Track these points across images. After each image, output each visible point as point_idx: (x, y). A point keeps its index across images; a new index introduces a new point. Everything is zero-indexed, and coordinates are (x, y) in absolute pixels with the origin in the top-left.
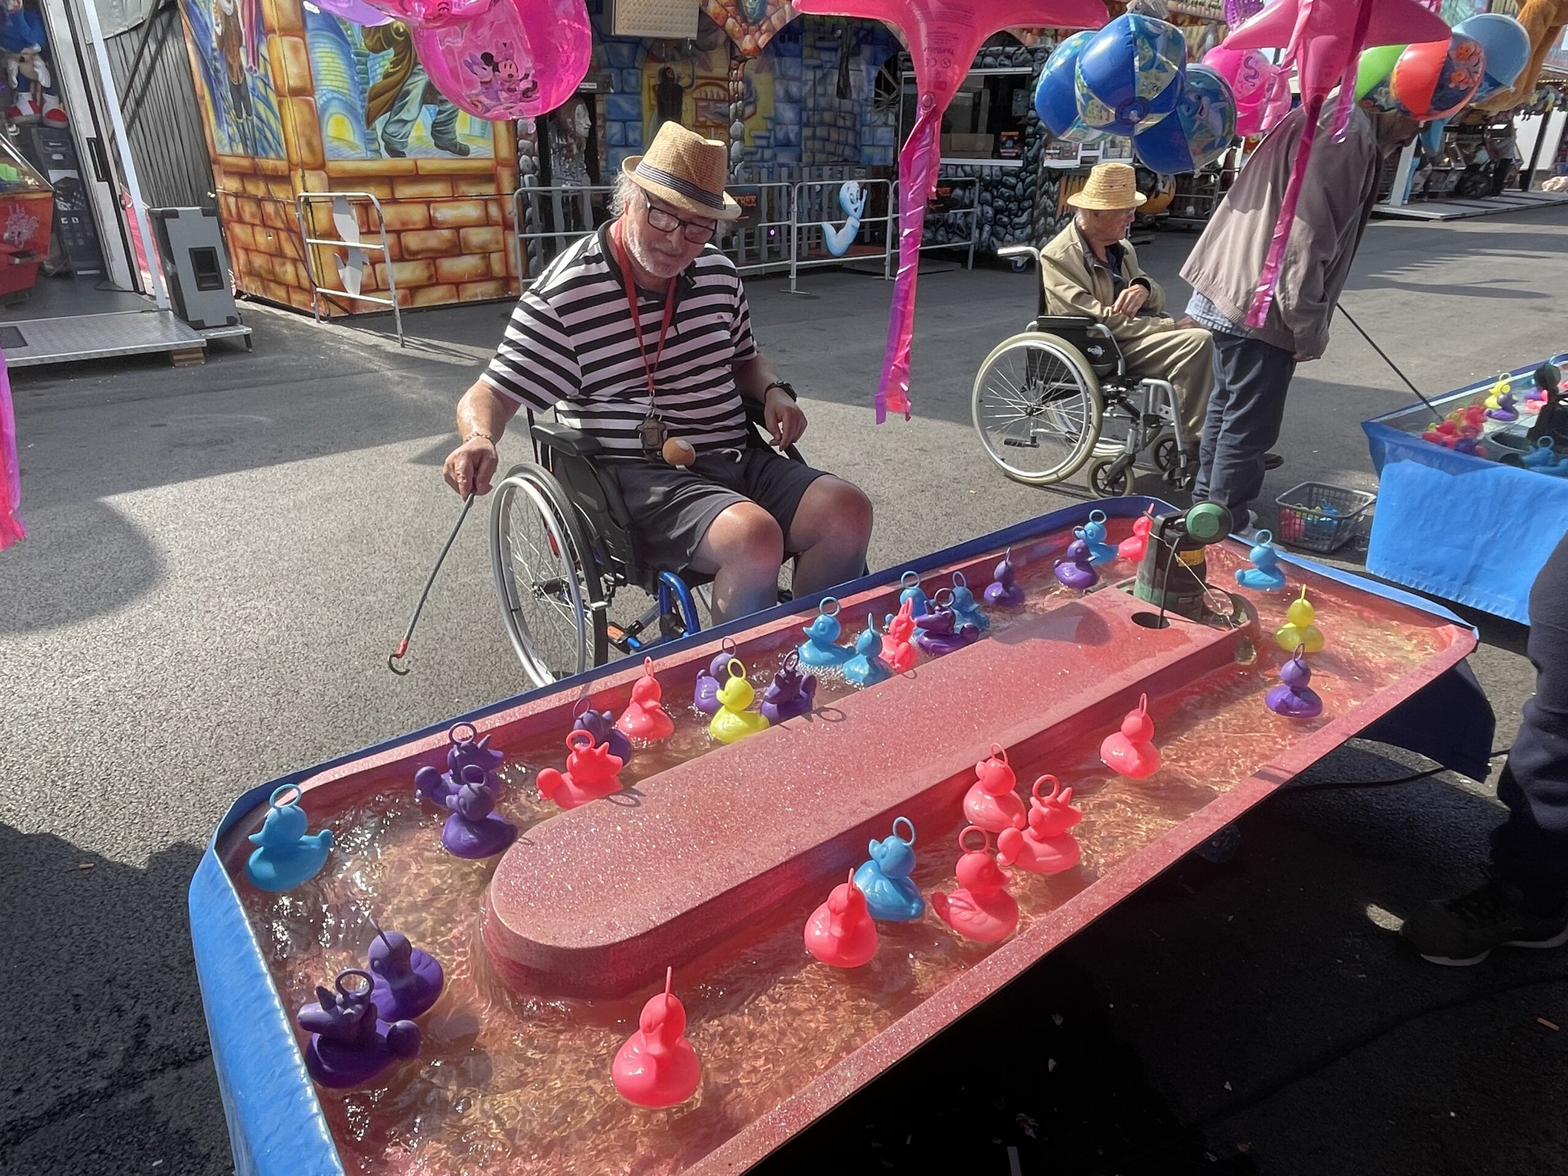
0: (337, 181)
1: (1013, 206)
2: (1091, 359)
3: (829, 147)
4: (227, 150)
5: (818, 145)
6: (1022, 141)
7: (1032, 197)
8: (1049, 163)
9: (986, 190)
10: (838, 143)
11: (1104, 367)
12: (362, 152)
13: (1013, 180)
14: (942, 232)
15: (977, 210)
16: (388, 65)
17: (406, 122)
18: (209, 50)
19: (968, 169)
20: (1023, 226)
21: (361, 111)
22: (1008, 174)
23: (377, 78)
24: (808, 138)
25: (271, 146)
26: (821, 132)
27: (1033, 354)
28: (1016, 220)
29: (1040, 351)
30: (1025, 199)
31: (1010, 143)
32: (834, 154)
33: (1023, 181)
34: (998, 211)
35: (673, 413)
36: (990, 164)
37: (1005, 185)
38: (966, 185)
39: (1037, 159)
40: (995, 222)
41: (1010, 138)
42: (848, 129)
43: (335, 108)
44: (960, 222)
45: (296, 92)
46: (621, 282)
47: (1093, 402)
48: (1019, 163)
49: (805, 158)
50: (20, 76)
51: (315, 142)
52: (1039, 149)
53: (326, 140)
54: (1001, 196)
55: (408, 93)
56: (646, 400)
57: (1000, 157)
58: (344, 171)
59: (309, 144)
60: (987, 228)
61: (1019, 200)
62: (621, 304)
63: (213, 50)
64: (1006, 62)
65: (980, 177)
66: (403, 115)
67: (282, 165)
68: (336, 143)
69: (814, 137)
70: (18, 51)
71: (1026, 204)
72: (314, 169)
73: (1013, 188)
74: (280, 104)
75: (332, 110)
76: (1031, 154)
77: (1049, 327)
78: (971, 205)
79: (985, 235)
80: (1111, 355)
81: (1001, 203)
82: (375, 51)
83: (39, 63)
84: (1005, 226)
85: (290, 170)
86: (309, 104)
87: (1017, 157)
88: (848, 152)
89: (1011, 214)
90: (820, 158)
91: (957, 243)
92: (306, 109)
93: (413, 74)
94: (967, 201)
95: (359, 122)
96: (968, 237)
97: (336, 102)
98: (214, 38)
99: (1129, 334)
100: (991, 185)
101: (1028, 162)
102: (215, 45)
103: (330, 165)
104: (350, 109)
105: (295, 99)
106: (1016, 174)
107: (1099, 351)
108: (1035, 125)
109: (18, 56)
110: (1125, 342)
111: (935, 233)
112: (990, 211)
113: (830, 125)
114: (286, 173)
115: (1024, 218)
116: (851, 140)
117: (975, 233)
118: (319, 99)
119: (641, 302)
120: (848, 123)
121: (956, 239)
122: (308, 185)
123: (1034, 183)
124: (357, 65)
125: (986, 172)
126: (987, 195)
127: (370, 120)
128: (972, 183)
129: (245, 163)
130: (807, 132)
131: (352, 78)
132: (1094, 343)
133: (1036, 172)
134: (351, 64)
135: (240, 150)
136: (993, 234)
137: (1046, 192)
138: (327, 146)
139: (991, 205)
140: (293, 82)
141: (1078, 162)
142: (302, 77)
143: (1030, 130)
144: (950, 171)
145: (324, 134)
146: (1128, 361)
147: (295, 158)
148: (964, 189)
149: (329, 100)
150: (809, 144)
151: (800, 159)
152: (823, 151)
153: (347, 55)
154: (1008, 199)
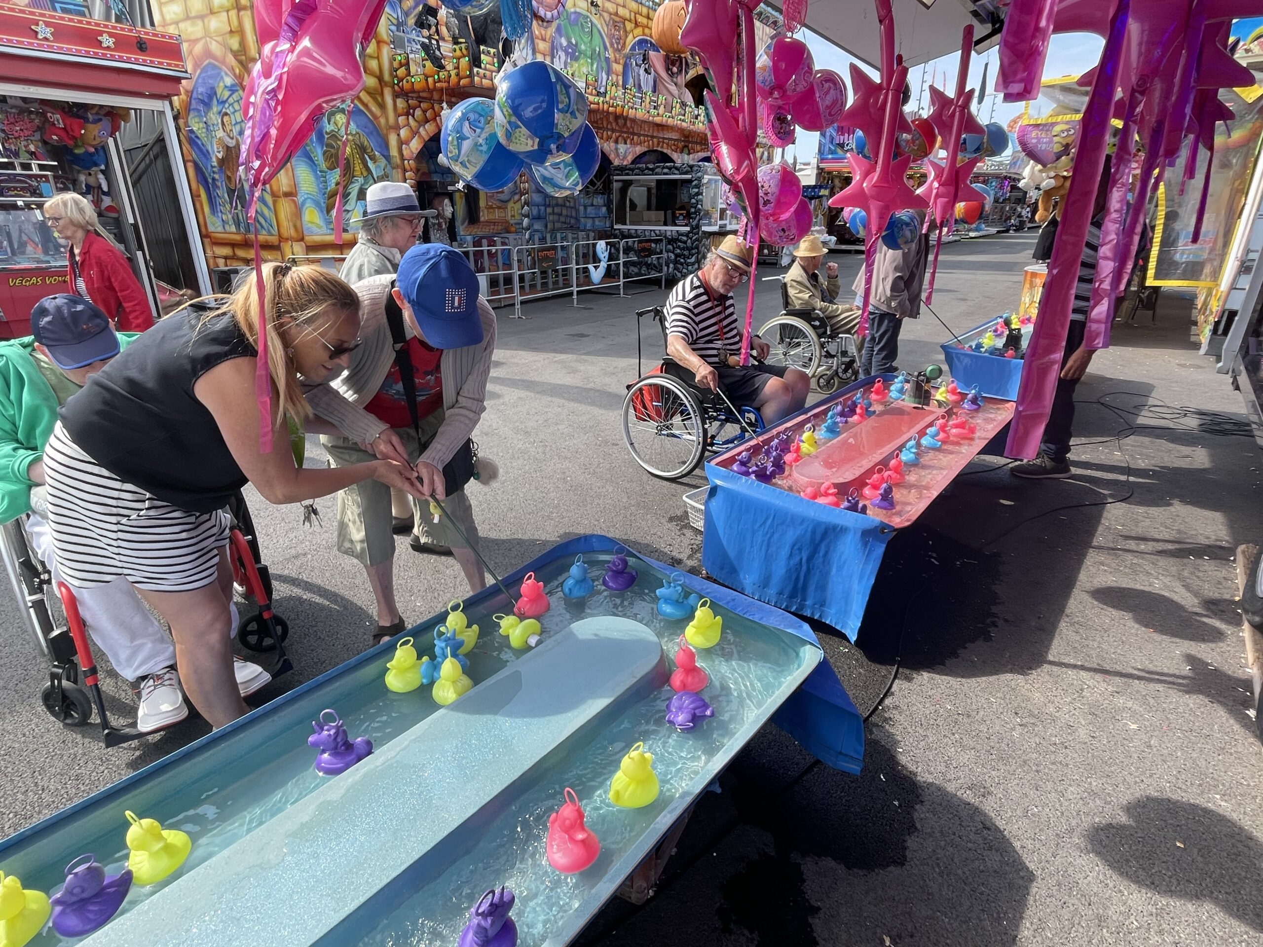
0: (313, 248)
1: (686, 253)
2: (814, 327)
3: (562, 219)
4: (220, 229)
5: (556, 217)
6: (688, 216)
7: (697, 247)
8: (704, 228)
9: (669, 244)
10: (567, 216)
11: (821, 331)
12: (324, 230)
13: (685, 238)
14: (644, 268)
15: (665, 255)
16: (338, 178)
17: (348, 211)
18: (209, 167)
19: (657, 232)
20: (693, 264)
21: (323, 205)
22: (682, 235)
23: (332, 185)
24: (550, 214)
25: (262, 227)
26: (557, 210)
27: (783, 327)
28: (689, 261)
29: (788, 324)
30: (693, 249)
31: (681, 218)
32: (565, 223)
33: (691, 239)
34: (677, 256)
35: (728, 347)
36: (670, 229)
37: (681, 241)
38: (657, 242)
39: (698, 226)
40: (676, 262)
41: (681, 214)
42: (572, 208)
43: (309, 204)
44: (655, 262)
45: (287, 195)
46: (708, 296)
47: (817, 347)
48: (688, 229)
49: (550, 226)
50: (87, 185)
51: (298, 224)
52: (699, 221)
53: (304, 223)
54: (679, 247)
55: (349, 194)
56: (719, 342)
57: (676, 225)
58: (315, 242)
59: (295, 227)
60: (671, 266)
61: (689, 249)
62: (709, 305)
63: (212, 167)
64: (676, 172)
65: (665, 237)
66: (347, 207)
67: (274, 239)
68: (310, 225)
69: (553, 213)
70: (89, 168)
71: (694, 251)
72: (297, 241)
73: (685, 242)
74: (275, 203)
75: (307, 205)
76: (694, 223)
77: (792, 313)
78: (661, 253)
79: (671, 270)
80: (823, 324)
81: (678, 251)
82: (331, 169)
83: (101, 176)
84: (682, 264)
85: (280, 242)
86: (294, 201)
87: (686, 225)
88: (573, 221)
89: (685, 257)
90: (558, 225)
91: (654, 275)
92: (293, 205)
93: (352, 182)
94: (658, 250)
95: (322, 212)
96: (660, 271)
97: (309, 200)
98: (214, 159)
99: (833, 314)
100: (672, 241)
101: (692, 228)
102: (215, 164)
103: (307, 238)
104: (317, 204)
105: (287, 199)
106: (687, 234)
107: (817, 323)
108: (695, 207)
109: (87, 172)
110: (830, 318)
111: (640, 270)
112: (672, 256)
113: (562, 206)
114: (277, 243)
115: (693, 260)
116: (574, 214)
117: (665, 269)
118: (300, 199)
119: (716, 303)
120: (572, 204)
121: (653, 272)
122: (295, 250)
123: (697, 240)
124: (321, 178)
125: (669, 233)
126: (670, 247)
127: (329, 210)
128: (661, 240)
129: (238, 238)
130: (549, 210)
131: (318, 185)
132: (815, 319)
133: (698, 234)
134: (317, 177)
135: (233, 229)
136: (675, 269)
137: (704, 244)
138: (305, 227)
139: (673, 252)
140: (285, 189)
141: (718, 227)
142: (290, 186)
143: (693, 210)
144: (647, 234)
145: (303, 219)
146: (831, 326)
147: (285, 234)
148: (656, 244)
149: (306, 199)
150: (551, 218)
151: (546, 227)
152: (558, 221)
153: (315, 172)
154: (683, 249)
